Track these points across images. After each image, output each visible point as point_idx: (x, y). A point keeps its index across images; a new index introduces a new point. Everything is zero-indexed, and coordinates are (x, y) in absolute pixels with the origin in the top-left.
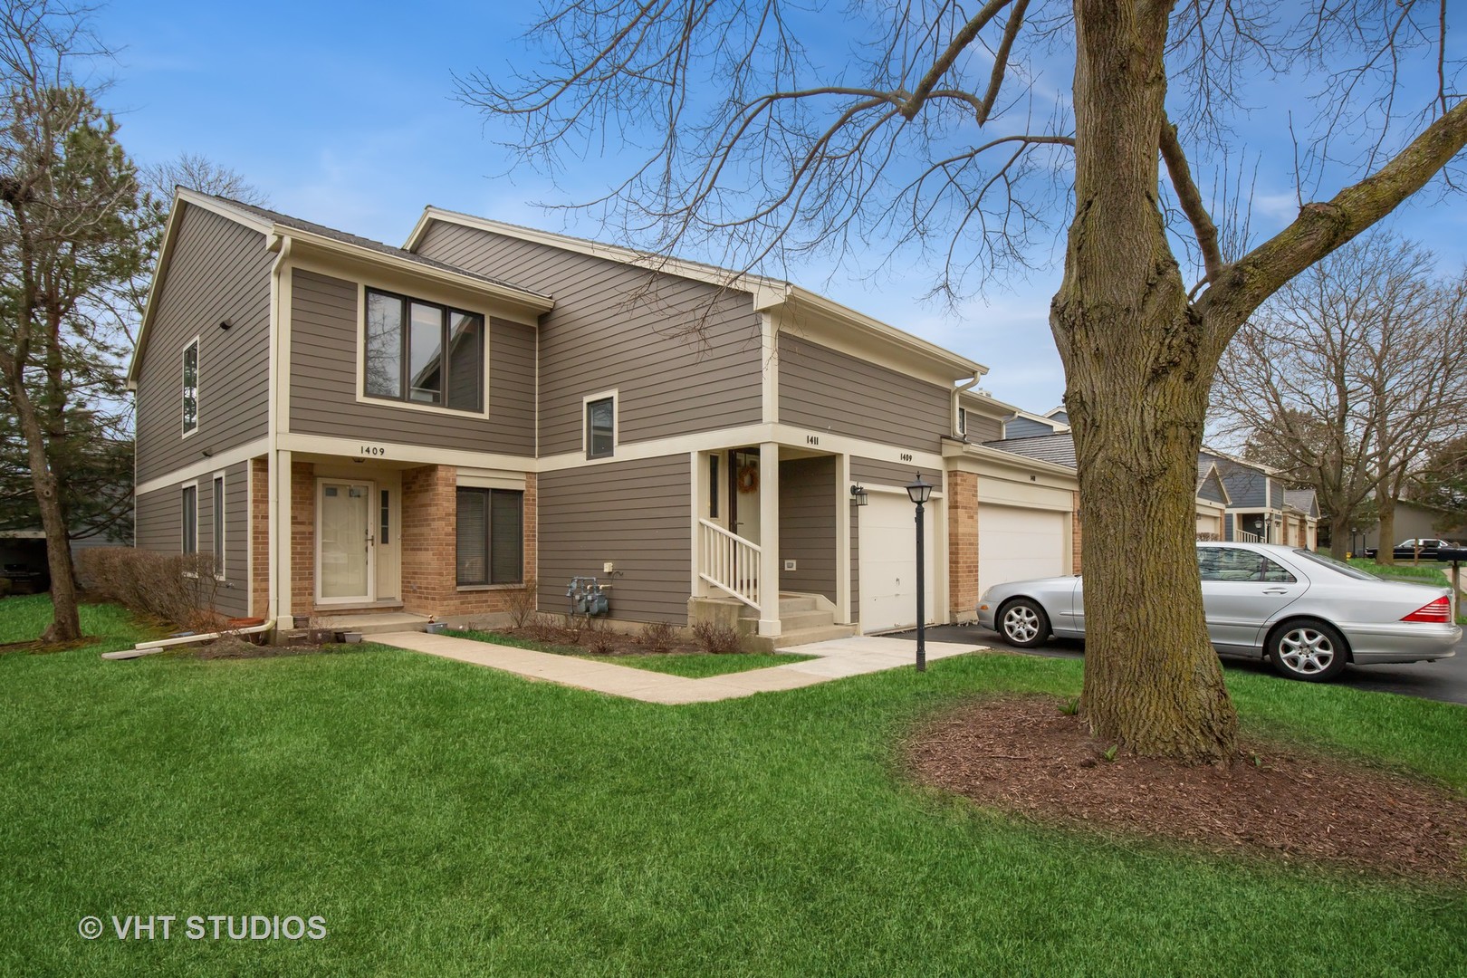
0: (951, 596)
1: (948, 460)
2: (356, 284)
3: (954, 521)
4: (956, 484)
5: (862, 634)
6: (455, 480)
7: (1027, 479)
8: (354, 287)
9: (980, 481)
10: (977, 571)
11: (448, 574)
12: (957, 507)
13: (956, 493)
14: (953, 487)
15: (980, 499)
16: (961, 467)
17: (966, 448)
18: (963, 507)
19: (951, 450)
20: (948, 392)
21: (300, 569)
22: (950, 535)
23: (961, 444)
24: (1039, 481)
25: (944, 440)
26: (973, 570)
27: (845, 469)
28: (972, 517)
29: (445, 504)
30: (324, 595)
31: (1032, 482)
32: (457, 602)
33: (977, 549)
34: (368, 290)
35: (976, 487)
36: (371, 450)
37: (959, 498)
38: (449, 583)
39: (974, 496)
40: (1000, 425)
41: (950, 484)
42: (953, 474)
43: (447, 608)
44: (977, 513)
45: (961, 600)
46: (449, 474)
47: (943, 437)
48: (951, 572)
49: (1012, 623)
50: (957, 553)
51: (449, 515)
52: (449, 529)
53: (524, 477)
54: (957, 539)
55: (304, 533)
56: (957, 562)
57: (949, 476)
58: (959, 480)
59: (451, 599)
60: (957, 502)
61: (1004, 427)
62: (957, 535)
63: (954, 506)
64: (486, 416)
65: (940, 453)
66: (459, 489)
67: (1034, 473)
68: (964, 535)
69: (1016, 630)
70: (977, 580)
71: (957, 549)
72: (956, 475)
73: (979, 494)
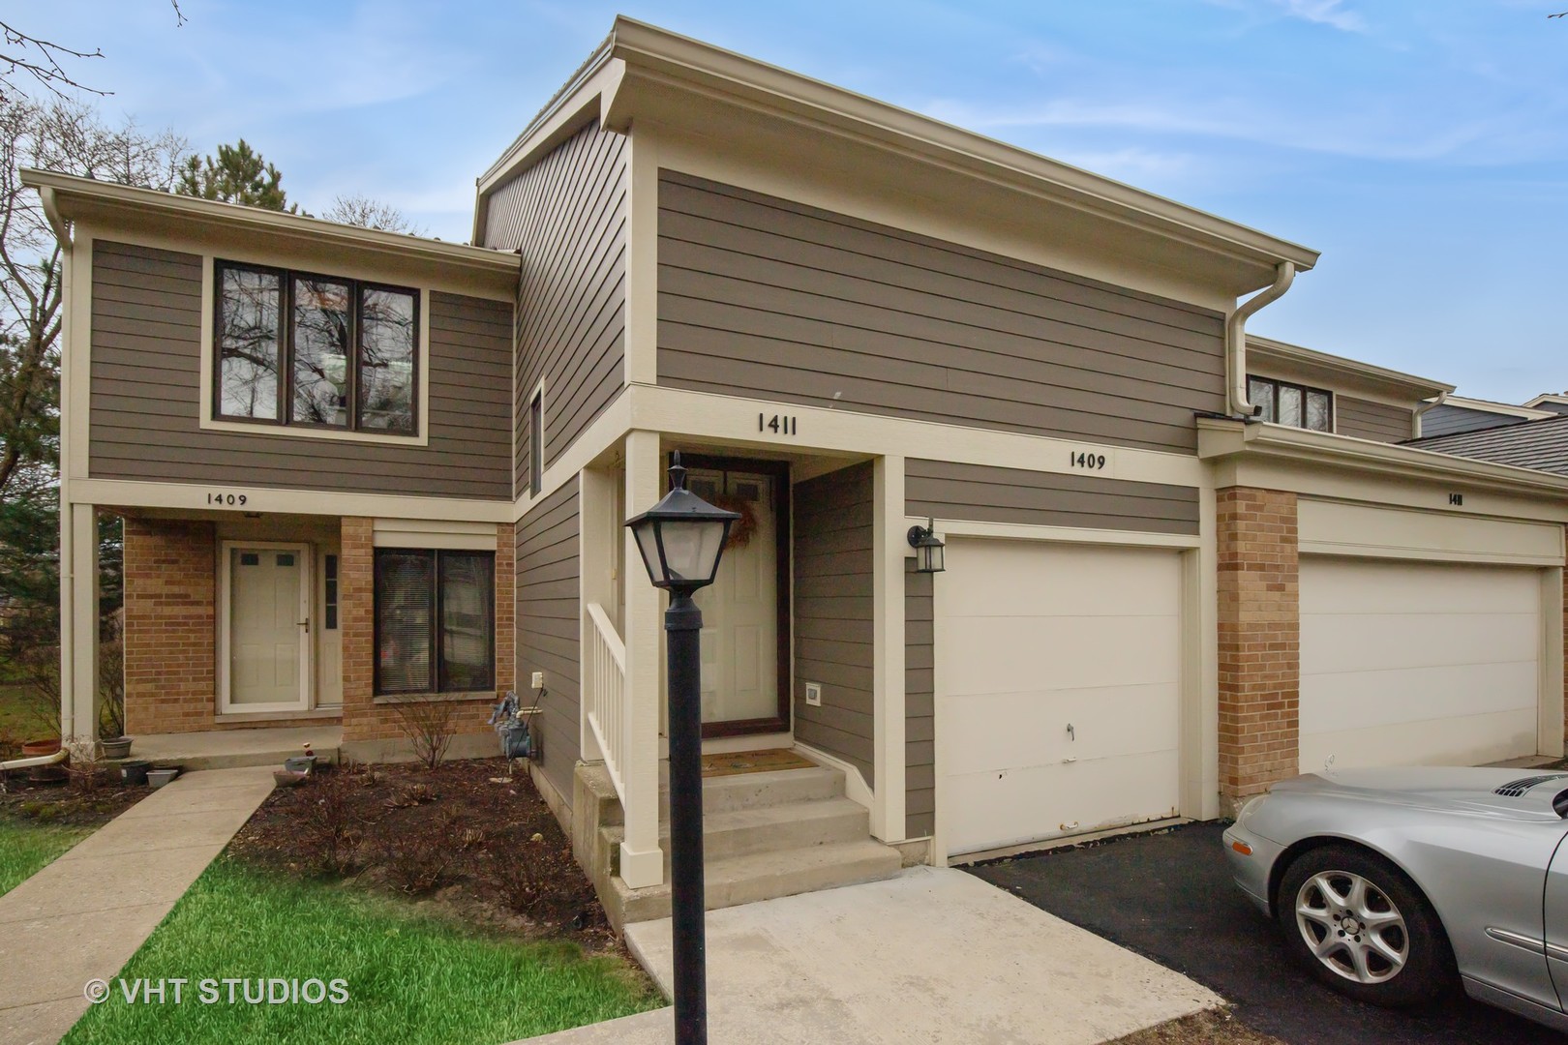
0: (1222, 759)
1: (1215, 463)
2: (200, 258)
3: (1228, 597)
4: (1234, 517)
5: (941, 859)
6: (372, 539)
7: (1441, 501)
8: (196, 262)
9: (1303, 508)
10: (1295, 704)
11: (359, 679)
12: (1235, 567)
13: (1234, 537)
14: (1226, 524)
15: (1302, 548)
16: (1245, 477)
17: (1250, 433)
18: (1251, 567)
19: (1218, 441)
20: (1219, 319)
21: (194, 665)
22: (1221, 627)
23: (1241, 426)
24: (1470, 505)
25: (1200, 421)
26: (1284, 702)
27: (892, 489)
28: (1281, 588)
29: (353, 575)
30: (233, 701)
31: (1454, 507)
32: (374, 720)
33: (1297, 657)
34: (220, 266)
35: (1294, 521)
36: (224, 498)
37: (1242, 547)
38: (360, 692)
39: (1284, 540)
40: (1410, 418)
41: (1220, 518)
42: (1226, 494)
43: (358, 730)
44: (1295, 579)
45: (1244, 769)
46: (360, 530)
47: (1200, 415)
48: (1221, 707)
49: (1320, 914)
50: (1237, 668)
51: (359, 590)
52: (362, 612)
53: (494, 530)
54: (1236, 637)
55: (200, 617)
56: (1234, 688)
57: (1219, 500)
58: (1241, 507)
59: (364, 715)
60: (1234, 555)
61: (1419, 419)
62: (1234, 628)
63: (1228, 565)
64: (422, 440)
65: (1191, 449)
66: (379, 552)
67: (1458, 489)
68: (1252, 626)
69: (1333, 938)
70: (1295, 724)
71: (1235, 658)
72: (1233, 497)
73: (1301, 535)
